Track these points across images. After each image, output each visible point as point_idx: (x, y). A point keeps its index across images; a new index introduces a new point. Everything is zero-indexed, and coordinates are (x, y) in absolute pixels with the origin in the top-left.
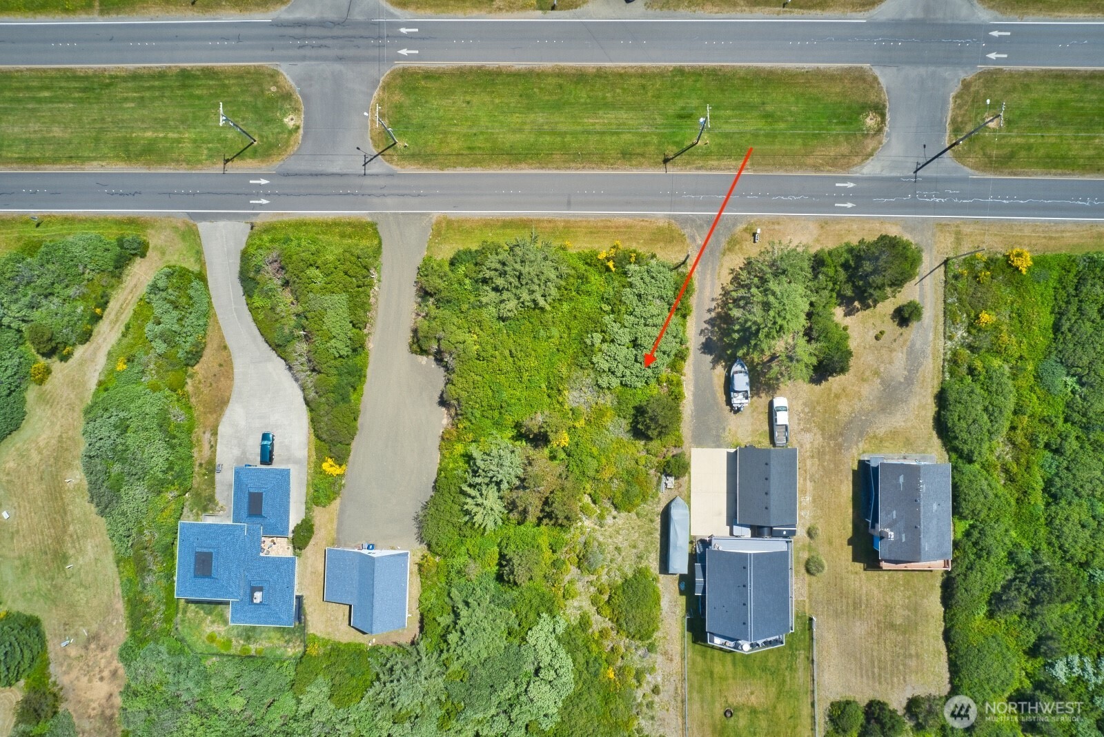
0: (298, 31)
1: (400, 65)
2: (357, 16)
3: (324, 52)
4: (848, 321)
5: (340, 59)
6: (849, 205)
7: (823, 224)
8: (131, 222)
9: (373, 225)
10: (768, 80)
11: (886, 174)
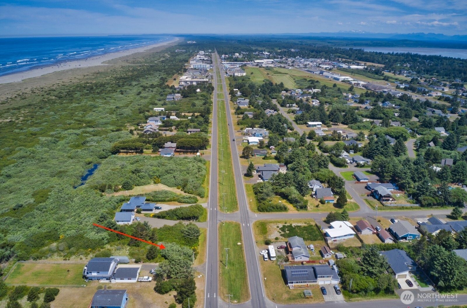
0: (246, 212)
1: (241, 224)
2: (250, 219)
3: (242, 216)
4: (172, 296)
5: (241, 217)
6: (209, 296)
7: (203, 291)
8: (207, 197)
9: (206, 221)
10: (244, 279)
11: (219, 305)
